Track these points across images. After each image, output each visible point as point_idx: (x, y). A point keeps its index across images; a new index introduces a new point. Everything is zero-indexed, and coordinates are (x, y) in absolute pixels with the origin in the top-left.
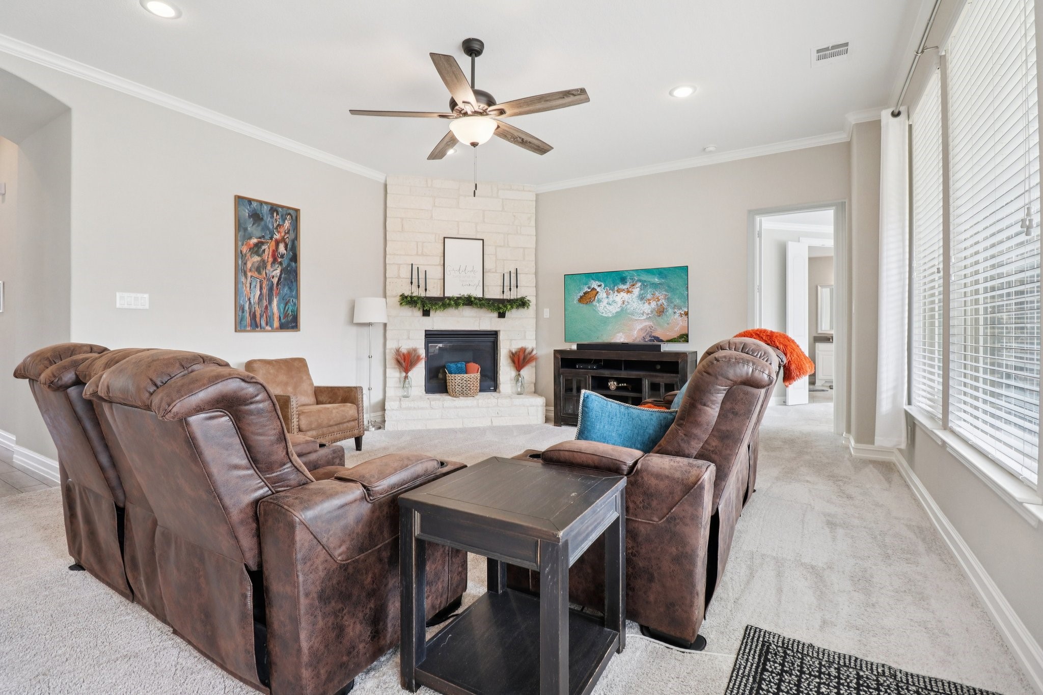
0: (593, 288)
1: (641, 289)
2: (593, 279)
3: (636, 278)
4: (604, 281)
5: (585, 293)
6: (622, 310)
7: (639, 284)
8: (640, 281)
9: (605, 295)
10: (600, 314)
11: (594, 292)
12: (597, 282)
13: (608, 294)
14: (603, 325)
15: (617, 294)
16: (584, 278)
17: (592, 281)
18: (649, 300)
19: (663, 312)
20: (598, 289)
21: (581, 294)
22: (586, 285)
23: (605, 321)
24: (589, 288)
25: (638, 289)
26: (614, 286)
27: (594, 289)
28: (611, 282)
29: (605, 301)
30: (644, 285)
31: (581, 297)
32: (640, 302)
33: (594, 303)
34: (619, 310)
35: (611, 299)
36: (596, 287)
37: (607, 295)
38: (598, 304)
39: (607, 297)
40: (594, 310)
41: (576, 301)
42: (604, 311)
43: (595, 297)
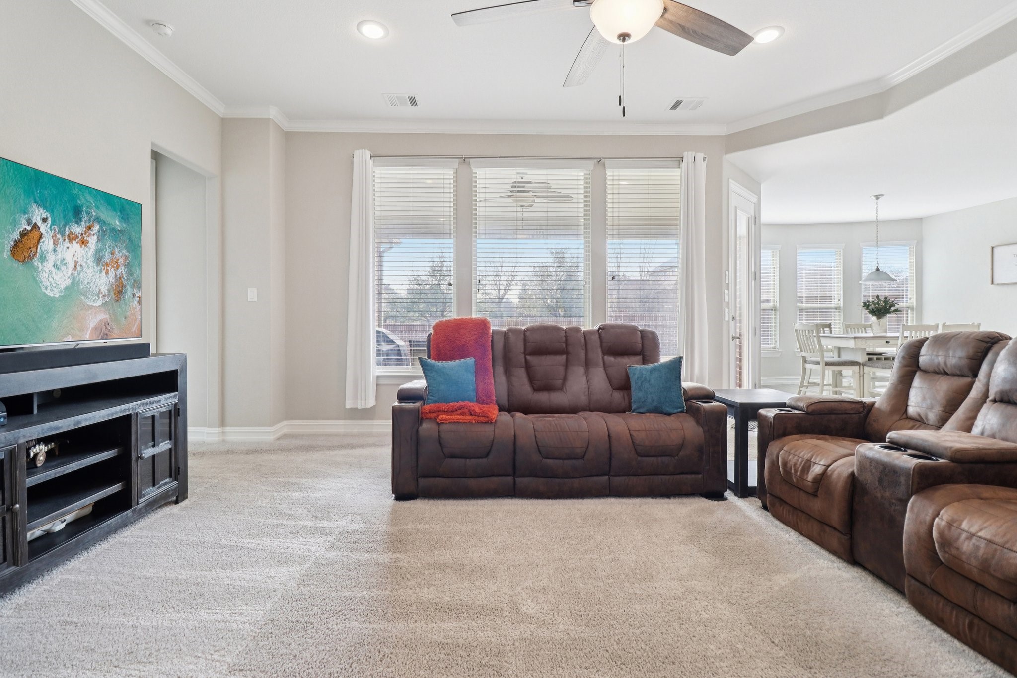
0: (35, 223)
1: (99, 240)
2: (36, 202)
3: (94, 213)
4: (51, 211)
5: (24, 234)
6: (73, 283)
7: (96, 228)
8: (98, 220)
9: (51, 246)
10: (43, 290)
11: (35, 234)
12: (41, 210)
13: (56, 243)
14: (45, 316)
15: (69, 246)
16: (23, 196)
17: (34, 206)
18: (107, 265)
19: (122, 292)
20: (43, 228)
21: (16, 236)
22: (25, 213)
23: (48, 305)
24: (29, 222)
25: (95, 238)
26: (65, 226)
27: (35, 227)
28: (61, 215)
29: (51, 258)
30: (102, 230)
31: (17, 244)
32: (96, 269)
33: (36, 262)
34: (68, 282)
35: (60, 256)
36: (40, 223)
37: (54, 244)
38: (40, 264)
39: (55, 251)
40: (34, 278)
41: (7, 254)
42: (48, 284)
43: (37, 246)
